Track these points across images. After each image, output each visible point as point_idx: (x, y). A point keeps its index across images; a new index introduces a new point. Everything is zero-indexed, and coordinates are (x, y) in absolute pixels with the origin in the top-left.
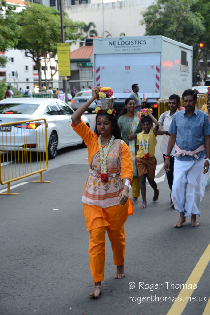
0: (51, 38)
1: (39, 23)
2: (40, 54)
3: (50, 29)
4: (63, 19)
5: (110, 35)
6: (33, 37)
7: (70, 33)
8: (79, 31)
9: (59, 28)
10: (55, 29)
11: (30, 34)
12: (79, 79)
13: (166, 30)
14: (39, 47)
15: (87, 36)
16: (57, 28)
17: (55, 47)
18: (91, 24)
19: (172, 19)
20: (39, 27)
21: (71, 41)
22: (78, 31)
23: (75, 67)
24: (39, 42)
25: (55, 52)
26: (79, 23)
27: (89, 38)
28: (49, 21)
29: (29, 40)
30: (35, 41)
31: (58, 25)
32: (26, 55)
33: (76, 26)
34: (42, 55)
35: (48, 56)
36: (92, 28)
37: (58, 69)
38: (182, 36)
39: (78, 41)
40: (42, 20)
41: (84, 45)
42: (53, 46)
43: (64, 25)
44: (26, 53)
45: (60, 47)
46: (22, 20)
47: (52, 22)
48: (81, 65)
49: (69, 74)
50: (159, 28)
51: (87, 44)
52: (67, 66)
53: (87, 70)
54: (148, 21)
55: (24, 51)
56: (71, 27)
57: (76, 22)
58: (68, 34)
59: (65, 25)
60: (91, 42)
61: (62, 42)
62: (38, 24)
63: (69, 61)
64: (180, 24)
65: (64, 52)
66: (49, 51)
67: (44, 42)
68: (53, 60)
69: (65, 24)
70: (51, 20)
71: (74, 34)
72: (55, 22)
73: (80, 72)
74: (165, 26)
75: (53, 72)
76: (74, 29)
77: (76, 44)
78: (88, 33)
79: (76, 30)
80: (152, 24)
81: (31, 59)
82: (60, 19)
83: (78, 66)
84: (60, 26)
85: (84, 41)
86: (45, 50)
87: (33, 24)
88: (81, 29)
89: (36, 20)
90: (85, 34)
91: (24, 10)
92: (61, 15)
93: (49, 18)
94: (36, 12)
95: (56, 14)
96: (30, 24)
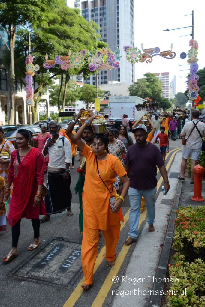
0: (93, 96)
2: (88, 102)
3: (92, 93)
5: (115, 95)
6: (86, 96)
9: (96, 93)
10: (94, 93)
11: (85, 95)
12: (103, 112)
13: (137, 94)
14: (88, 100)
16: (95, 93)
17: (94, 100)
18: (108, 91)
19: (139, 90)
20: (88, 92)
21: (100, 97)
23: (102, 107)
24: (88, 98)
25: (94, 102)
27: (108, 96)
29: (84, 97)
30: (86, 98)
32: (83, 103)
33: (103, 92)
34: (89, 103)
35: (92, 103)
36: (109, 93)
37: (95, 108)
38: (143, 96)
39: (103, 97)
40: (89, 90)
41: (106, 99)
42: (93, 100)
43: (98, 91)
44: (83, 102)
45: (96, 100)
46: (82, 90)
47: (93, 91)
48: (104, 106)
49: (99, 110)
50: (135, 93)
51: (107, 99)
52: (99, 107)
53: (106, 108)
54: (130, 91)
55: (82, 101)
56: (100, 92)
57: (102, 90)
58: (99, 95)
61: (97, 98)
63: (99, 105)
64: (143, 92)
65: (97, 102)
66: (92, 101)
67: (90, 98)
68: (93, 105)
71: (102, 95)
73: (104, 109)
74: (137, 92)
75: (93, 109)
77: (102, 98)
78: (107, 94)
80: (132, 92)
81: (85, 104)
82: (96, 90)
83: (103, 107)
85: (106, 98)
86: (90, 101)
88: (105, 93)
89: (87, 90)
90: (106, 95)
91: (83, 87)
92: (97, 88)
93: (92, 89)
94: (88, 87)
95: (95, 87)
96: (85, 91)
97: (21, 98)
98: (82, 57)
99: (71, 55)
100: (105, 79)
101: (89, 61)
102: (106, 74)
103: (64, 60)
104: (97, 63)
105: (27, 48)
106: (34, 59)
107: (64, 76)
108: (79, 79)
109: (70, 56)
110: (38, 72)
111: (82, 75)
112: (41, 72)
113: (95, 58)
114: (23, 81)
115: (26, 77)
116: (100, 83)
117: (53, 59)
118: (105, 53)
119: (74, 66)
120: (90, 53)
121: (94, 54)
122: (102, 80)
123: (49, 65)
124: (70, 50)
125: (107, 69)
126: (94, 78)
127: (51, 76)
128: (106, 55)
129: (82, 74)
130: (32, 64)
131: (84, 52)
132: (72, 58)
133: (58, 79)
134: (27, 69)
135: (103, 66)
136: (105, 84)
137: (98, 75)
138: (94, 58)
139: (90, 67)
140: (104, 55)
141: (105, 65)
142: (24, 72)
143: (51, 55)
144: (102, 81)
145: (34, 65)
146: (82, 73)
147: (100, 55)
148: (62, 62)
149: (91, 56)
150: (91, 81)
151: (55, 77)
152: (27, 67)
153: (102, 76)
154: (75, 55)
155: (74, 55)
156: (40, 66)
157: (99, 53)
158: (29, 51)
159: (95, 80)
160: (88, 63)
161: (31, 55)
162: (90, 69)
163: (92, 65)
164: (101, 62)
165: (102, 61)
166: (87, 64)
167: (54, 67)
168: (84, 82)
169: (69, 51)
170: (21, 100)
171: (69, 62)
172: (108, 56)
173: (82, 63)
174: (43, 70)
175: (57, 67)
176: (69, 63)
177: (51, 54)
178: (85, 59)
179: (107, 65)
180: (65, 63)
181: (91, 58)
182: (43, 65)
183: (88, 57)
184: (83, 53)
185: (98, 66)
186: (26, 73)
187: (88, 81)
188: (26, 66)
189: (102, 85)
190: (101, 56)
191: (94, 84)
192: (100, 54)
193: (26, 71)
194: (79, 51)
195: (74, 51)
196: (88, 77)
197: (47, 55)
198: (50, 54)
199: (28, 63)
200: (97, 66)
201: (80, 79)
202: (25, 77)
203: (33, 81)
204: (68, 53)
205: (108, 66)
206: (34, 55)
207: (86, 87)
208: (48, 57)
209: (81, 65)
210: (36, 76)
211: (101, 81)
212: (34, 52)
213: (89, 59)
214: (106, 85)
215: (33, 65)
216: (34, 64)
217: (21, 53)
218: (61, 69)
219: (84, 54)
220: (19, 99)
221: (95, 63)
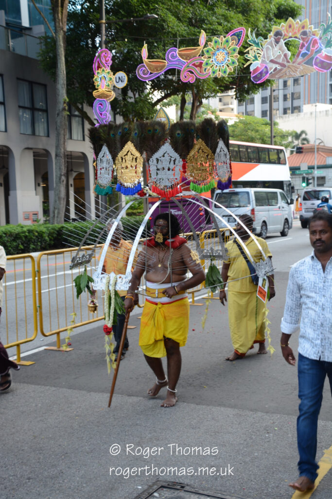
1: (249, 133)
3: (260, 138)
4: (273, 128)
5: (322, 142)
7: (280, 141)
8: (290, 139)
9: (269, 138)
15: (298, 144)
16: (267, 138)
18: (303, 132)
20: (249, 138)
22: (288, 140)
26: (290, 131)
27: (300, 145)
28: (260, 132)
31: (269, 134)
33: (287, 134)
36: (303, 136)
39: (289, 149)
40: (252, 131)
41: (295, 153)
43: (273, 135)
47: (262, 132)
51: (297, 152)
53: (297, 178)
56: (281, 136)
57: (286, 131)
59: (275, 135)
60: (301, 150)
62: (249, 135)
69: (275, 133)
70: (261, 131)
71: (284, 142)
72: (266, 131)
76: (284, 138)
78: (300, 141)
79: (286, 139)
82: (270, 129)
84: (270, 135)
85: (295, 149)
87: (244, 135)
88: (292, 137)
89: (247, 131)
90: (296, 142)
91: (236, 123)
92: (271, 125)
93: (260, 128)
94: (247, 123)
95: (266, 124)
96: (241, 135)
97: (81, 154)
98: (233, 47)
99: (206, 44)
100: (293, 99)
101: (250, 56)
102: (296, 87)
103: (187, 57)
104: (272, 61)
105: (97, 31)
106: (114, 58)
107: (189, 97)
108: (225, 105)
109: (203, 46)
110: (124, 91)
111: (232, 93)
112: (131, 88)
113: (268, 48)
114: (89, 114)
115: (96, 103)
116: (281, 110)
117: (161, 54)
118: (295, 33)
119: (214, 72)
120: (254, 35)
121: (266, 38)
122: (286, 102)
123: (150, 71)
124: (202, 31)
125: (298, 74)
126: (264, 100)
127: (155, 100)
128: (296, 37)
129: (234, 90)
130: (109, 70)
131: (238, 35)
132: (208, 51)
133: (172, 105)
134: (96, 84)
135: (289, 67)
136: (295, 114)
137: (274, 91)
138: (264, 50)
139: (254, 74)
140: (291, 37)
141: (294, 64)
142: (90, 91)
143: (155, 46)
144: (287, 106)
145: (114, 74)
146: (233, 88)
147: (282, 40)
148: (183, 63)
149: (257, 44)
150: (257, 107)
151: (165, 101)
152: (96, 80)
153: (285, 93)
154: (216, 42)
155: (213, 44)
156: (128, 75)
157: (278, 34)
158: (101, 37)
159: (268, 104)
160: (248, 63)
161: (106, 48)
162: (254, 77)
163: (259, 66)
164: (283, 55)
165: (285, 55)
166: (245, 66)
167: (162, 77)
168: (238, 110)
169: (200, 32)
170: (83, 161)
171: (201, 63)
172: (301, 41)
173: (233, 63)
174: (135, 84)
175: (170, 77)
176: (200, 65)
177: (156, 44)
178: (241, 53)
179: (299, 64)
180: (190, 65)
181: (255, 48)
182: (137, 72)
183: (250, 45)
184: (236, 38)
185: (274, 68)
186: (95, 93)
187: (250, 108)
188: (95, 77)
189: (287, 115)
190: (282, 42)
191: (264, 114)
192: (281, 35)
193: (94, 88)
194: (227, 33)
195: (213, 34)
196: (248, 97)
197: (146, 45)
198: (153, 43)
199: (99, 67)
200: (272, 70)
201: (228, 104)
202: (91, 104)
203: (112, 113)
204: (199, 38)
205: (301, 68)
206: (114, 48)
207: (245, 123)
208: (149, 50)
209: (231, 69)
210: (120, 100)
211: (284, 105)
212: (113, 40)
213: (250, 52)
214: (297, 116)
215: (112, 73)
216: (115, 69)
217: (82, 43)
218: (179, 80)
219: (239, 40)
220: (78, 158)
221: (268, 62)
